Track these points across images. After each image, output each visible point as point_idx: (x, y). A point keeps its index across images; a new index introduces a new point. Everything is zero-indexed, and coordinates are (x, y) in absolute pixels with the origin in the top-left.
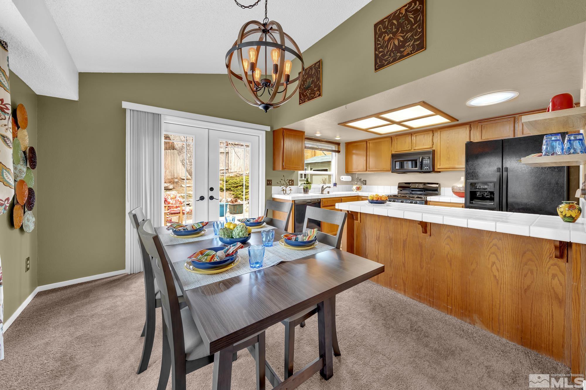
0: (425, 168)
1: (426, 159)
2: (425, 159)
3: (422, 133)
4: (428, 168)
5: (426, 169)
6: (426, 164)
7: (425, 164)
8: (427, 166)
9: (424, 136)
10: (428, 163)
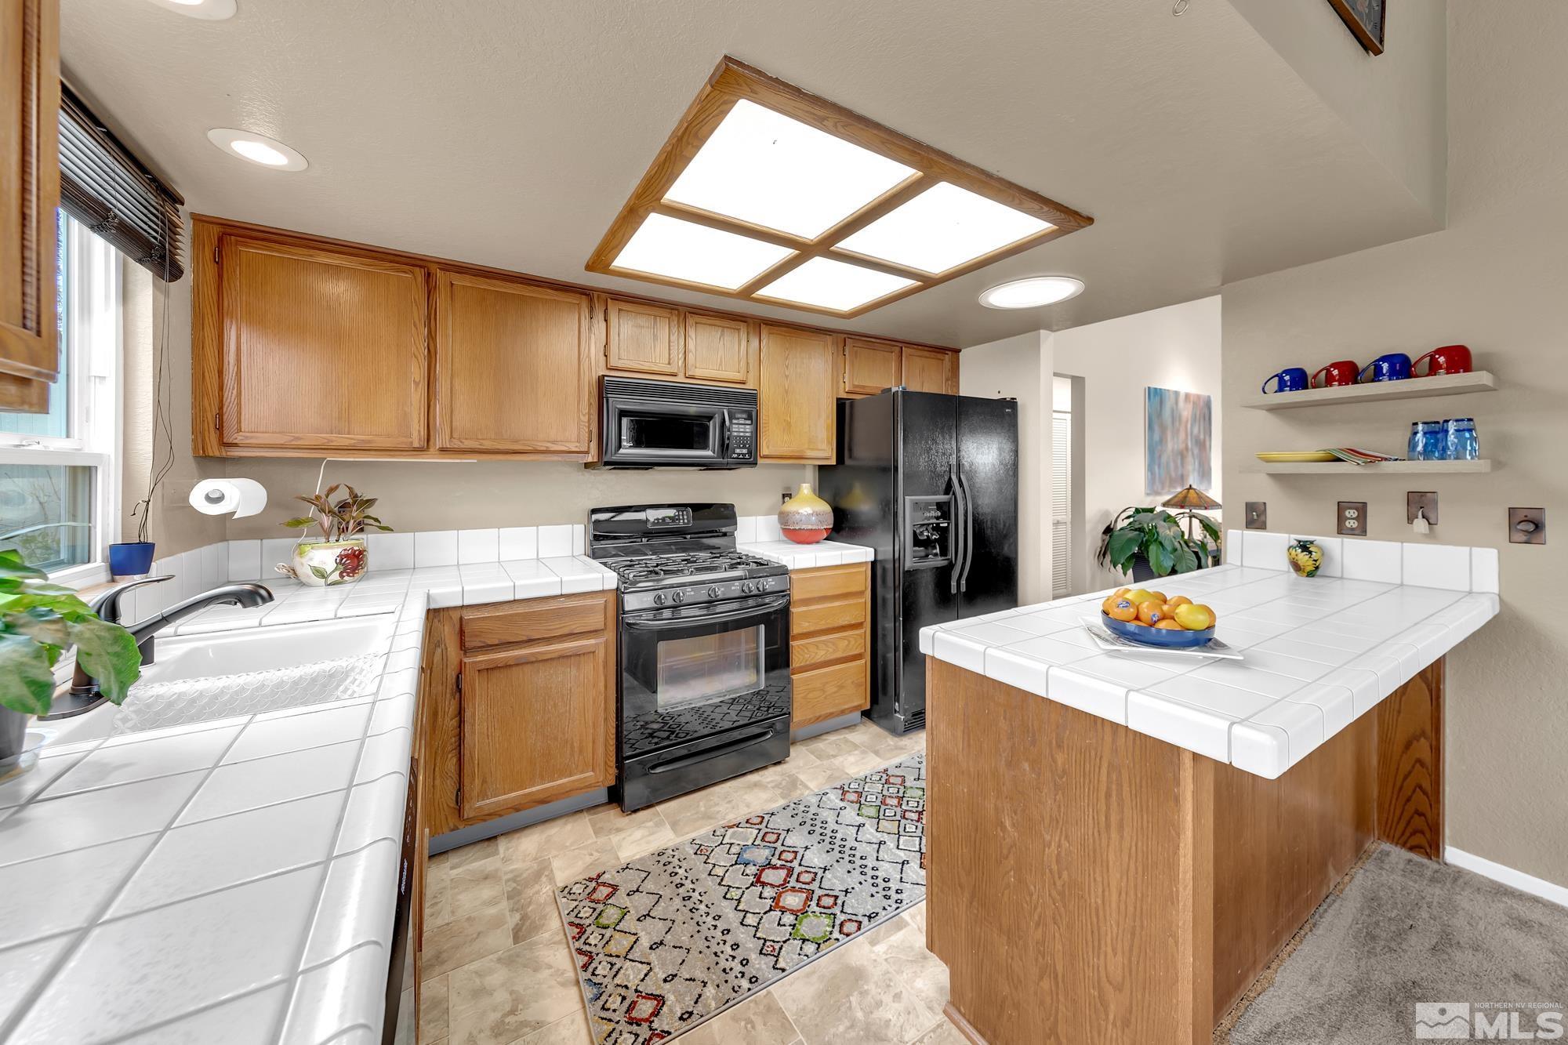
0: (738, 451)
1: (742, 421)
2: (738, 419)
3: (718, 322)
4: (745, 451)
5: (738, 454)
6: (739, 436)
7: (736, 437)
8: (744, 447)
9: (722, 335)
10: (748, 434)
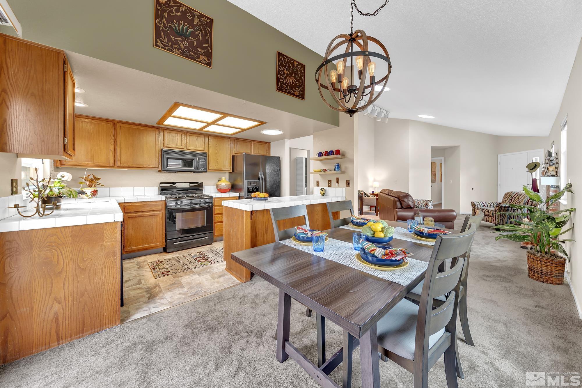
0: (201, 168)
1: (203, 161)
3: (196, 135)
7: (201, 164)
8: (203, 167)
9: (197, 138)
10: (204, 164)
